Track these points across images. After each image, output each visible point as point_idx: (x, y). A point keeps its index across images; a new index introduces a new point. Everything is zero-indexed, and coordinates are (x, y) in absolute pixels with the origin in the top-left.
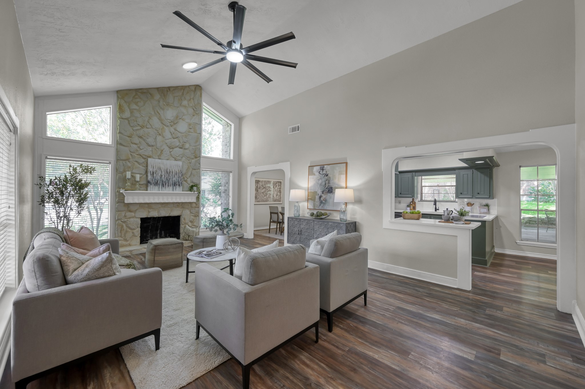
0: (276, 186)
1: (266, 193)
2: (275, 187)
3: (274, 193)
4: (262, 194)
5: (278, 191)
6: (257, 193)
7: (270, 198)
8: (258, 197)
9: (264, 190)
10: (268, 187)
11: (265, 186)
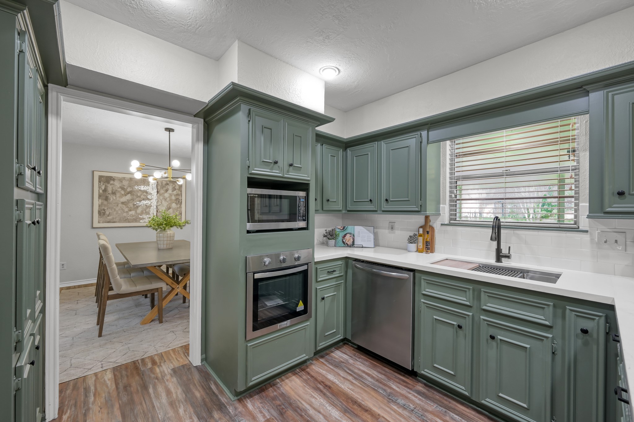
0: (167, 191)
1: (134, 205)
2: (162, 191)
3: (160, 203)
4: (120, 205)
5: (171, 200)
6: (105, 203)
7: (148, 213)
8: (107, 213)
9: (129, 197)
10: (140, 192)
11: (131, 189)
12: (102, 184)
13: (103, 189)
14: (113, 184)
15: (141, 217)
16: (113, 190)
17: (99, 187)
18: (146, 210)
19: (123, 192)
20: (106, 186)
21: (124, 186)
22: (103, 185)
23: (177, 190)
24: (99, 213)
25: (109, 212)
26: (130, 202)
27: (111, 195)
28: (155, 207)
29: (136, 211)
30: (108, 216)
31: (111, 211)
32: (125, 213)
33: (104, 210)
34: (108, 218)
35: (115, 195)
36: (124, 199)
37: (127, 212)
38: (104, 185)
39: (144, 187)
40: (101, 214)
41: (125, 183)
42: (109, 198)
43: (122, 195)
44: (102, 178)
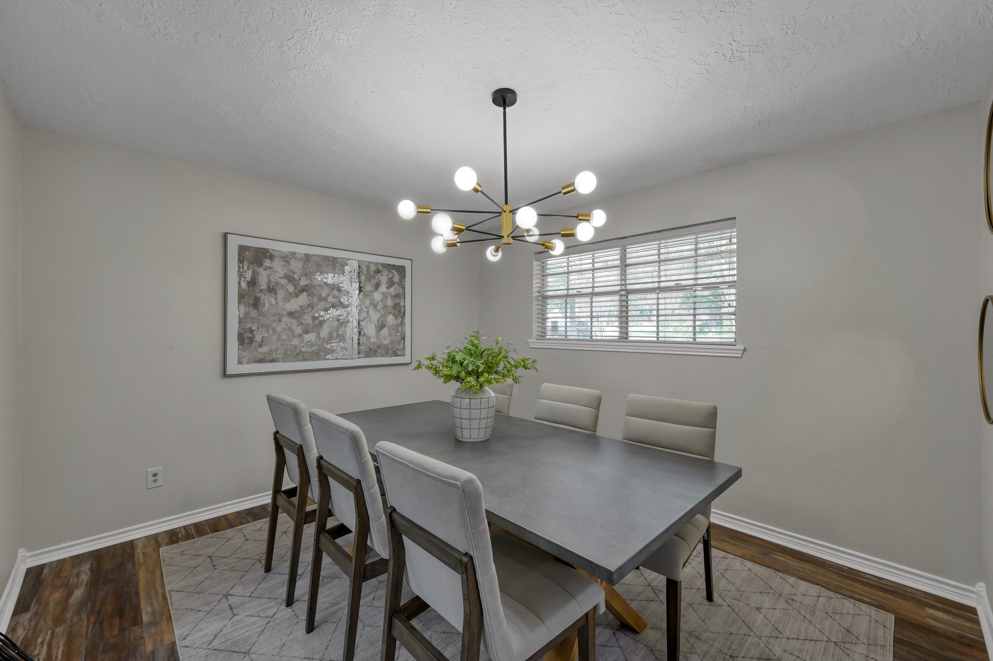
0: (377, 286)
1: (314, 318)
2: (368, 288)
3: (364, 315)
4: (286, 319)
5: (385, 307)
6: (254, 313)
7: (342, 338)
8: (258, 338)
9: (303, 299)
10: (325, 288)
11: (309, 281)
12: (246, 268)
13: (249, 279)
14: (270, 268)
15: (328, 347)
16: (270, 281)
17: (241, 275)
18: (337, 331)
19: (291, 288)
20: (253, 272)
21: (294, 273)
22: (248, 268)
23: (396, 285)
24: (241, 338)
25: (261, 337)
26: (306, 311)
27: (267, 293)
28: (355, 324)
29: (318, 334)
30: (260, 346)
31: (265, 334)
32: (295, 337)
33: (251, 331)
34: (260, 350)
35: (275, 294)
36: (294, 305)
37: (299, 335)
38: (251, 270)
39: (334, 276)
40: (244, 340)
41: (296, 266)
42: (262, 301)
43: (290, 294)
44: (247, 253)
